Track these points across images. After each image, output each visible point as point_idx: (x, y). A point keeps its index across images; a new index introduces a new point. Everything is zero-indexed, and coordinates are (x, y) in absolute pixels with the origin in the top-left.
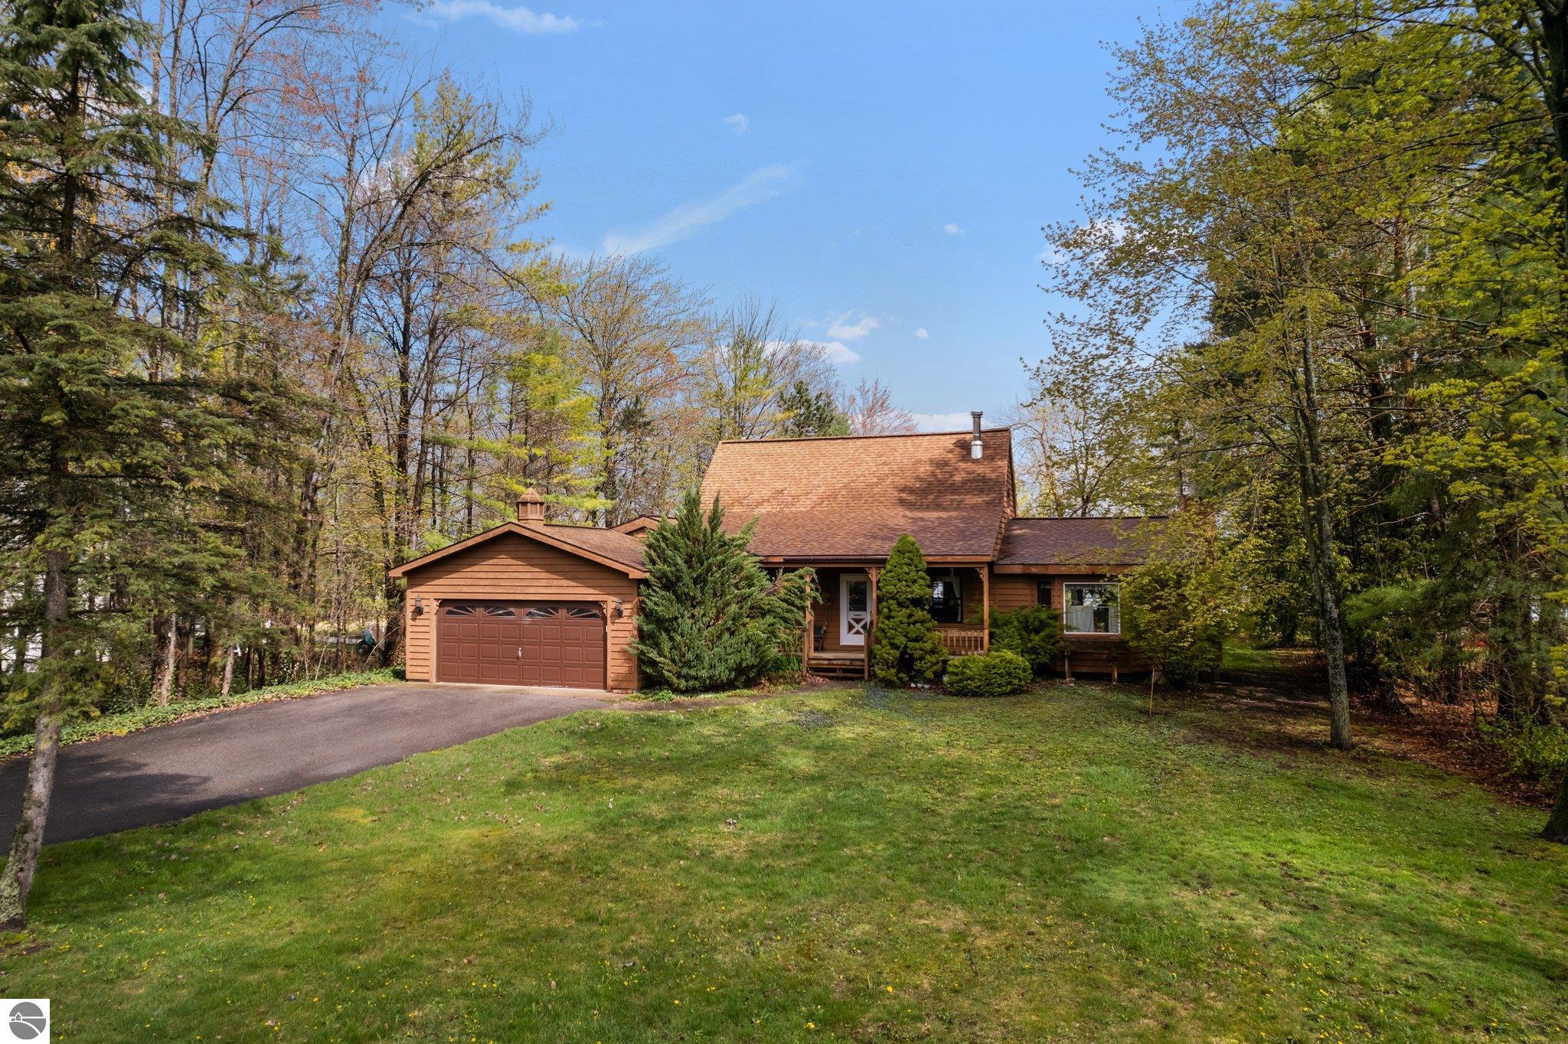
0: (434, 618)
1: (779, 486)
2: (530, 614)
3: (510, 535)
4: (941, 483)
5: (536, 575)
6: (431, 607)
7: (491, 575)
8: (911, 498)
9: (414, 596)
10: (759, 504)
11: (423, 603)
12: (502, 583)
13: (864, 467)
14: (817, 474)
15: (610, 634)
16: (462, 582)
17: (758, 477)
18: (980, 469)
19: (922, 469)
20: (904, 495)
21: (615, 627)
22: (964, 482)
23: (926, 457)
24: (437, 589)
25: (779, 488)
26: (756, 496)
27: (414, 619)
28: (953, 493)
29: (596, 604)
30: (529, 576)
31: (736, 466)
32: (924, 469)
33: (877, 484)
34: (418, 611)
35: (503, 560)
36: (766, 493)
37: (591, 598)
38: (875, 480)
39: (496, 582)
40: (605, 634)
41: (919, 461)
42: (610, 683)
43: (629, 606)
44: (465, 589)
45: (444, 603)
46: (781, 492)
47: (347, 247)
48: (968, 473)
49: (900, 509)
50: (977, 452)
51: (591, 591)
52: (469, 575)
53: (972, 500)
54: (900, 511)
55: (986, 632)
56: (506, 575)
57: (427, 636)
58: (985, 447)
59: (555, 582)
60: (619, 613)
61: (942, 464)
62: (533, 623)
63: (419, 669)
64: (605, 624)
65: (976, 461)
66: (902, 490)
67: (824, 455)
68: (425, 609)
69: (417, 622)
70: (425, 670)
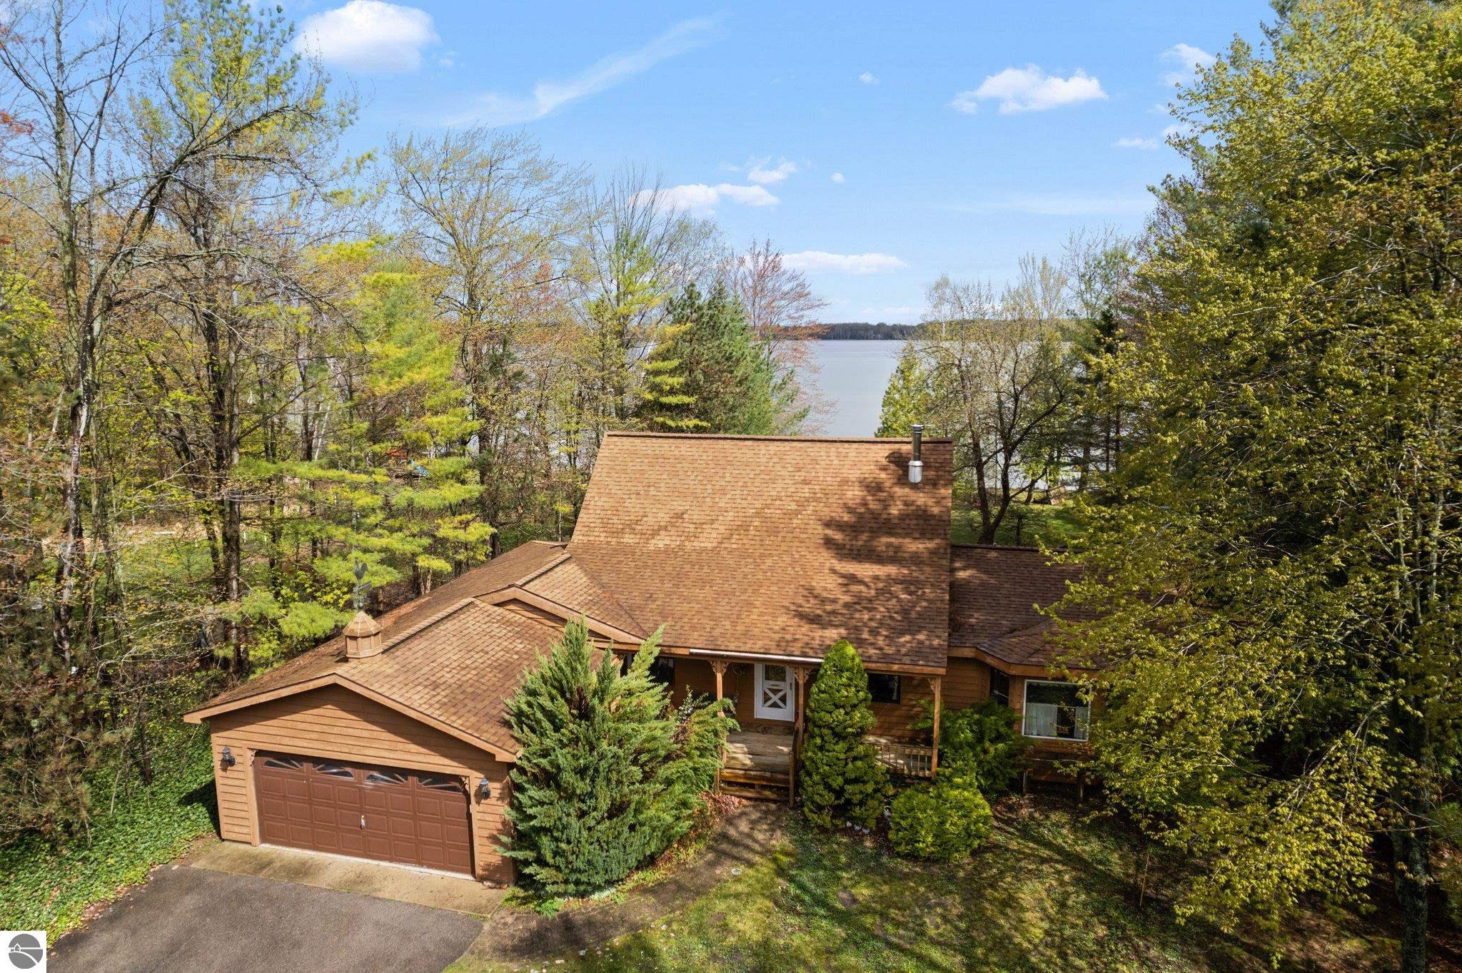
0: (250, 771)
1: (678, 506)
2: (371, 777)
3: (335, 687)
4: (875, 516)
5: (375, 735)
6: (245, 759)
7: (317, 728)
8: (838, 536)
9: (221, 741)
10: (655, 533)
11: (234, 752)
12: (332, 738)
13: (779, 485)
14: (723, 492)
15: (476, 817)
16: (283, 732)
17: (652, 491)
18: (921, 499)
19: (850, 494)
20: (829, 532)
21: (481, 808)
22: (903, 517)
23: (854, 475)
24: (249, 736)
25: (680, 509)
26: (650, 520)
27: (225, 770)
28: (890, 534)
29: (457, 778)
30: (366, 734)
31: (625, 471)
32: (854, 494)
33: (797, 513)
34: (228, 762)
35: (329, 711)
36: (664, 517)
37: (448, 771)
38: (793, 506)
39: (325, 737)
40: (469, 816)
41: (845, 482)
42: (479, 871)
43: (498, 785)
44: (286, 741)
45: (260, 753)
46: (680, 516)
47: (73, 265)
48: (906, 504)
49: (825, 554)
50: (916, 471)
51: (447, 761)
52: (289, 724)
53: (914, 546)
54: (828, 560)
55: (935, 752)
56: (336, 730)
57: (244, 791)
58: (925, 467)
59: (400, 746)
60: (483, 794)
61: (874, 488)
62: (377, 788)
63: (237, 829)
64: (469, 803)
65: (914, 486)
66: (828, 524)
67: (730, 463)
68: (238, 760)
69: (229, 774)
70: (246, 830)
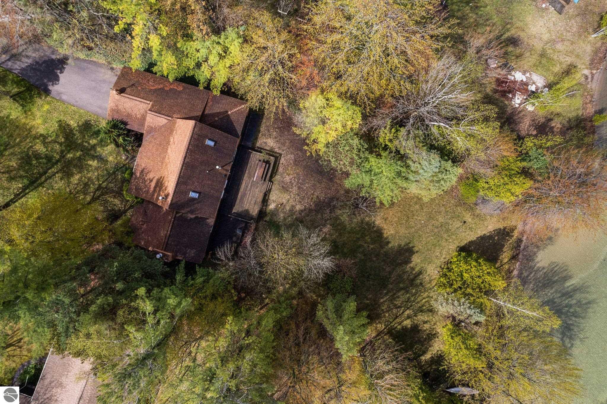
54: (157, 177)
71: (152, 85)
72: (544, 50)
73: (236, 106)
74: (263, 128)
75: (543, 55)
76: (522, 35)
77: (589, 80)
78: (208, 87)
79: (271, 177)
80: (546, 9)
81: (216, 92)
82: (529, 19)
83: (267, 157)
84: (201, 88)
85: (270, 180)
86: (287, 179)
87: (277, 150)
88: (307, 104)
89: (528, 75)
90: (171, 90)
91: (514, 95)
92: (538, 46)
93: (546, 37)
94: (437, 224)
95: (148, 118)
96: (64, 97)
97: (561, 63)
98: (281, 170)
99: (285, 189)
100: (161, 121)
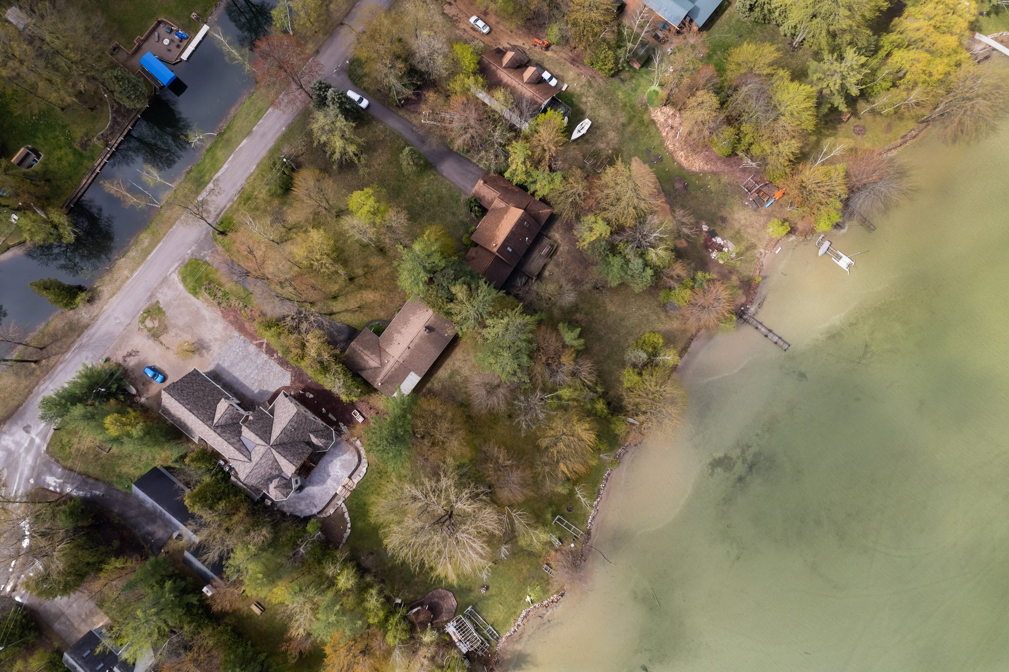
71: (502, 184)
72: (739, 229)
73: (545, 209)
74: (555, 227)
75: (738, 232)
76: (728, 216)
77: (763, 256)
78: (533, 194)
79: (551, 256)
80: (747, 206)
81: (537, 198)
82: (736, 208)
83: (553, 243)
84: (529, 193)
85: (551, 257)
86: (561, 260)
87: (559, 241)
88: (585, 219)
89: (725, 241)
90: (512, 189)
91: (713, 251)
92: (737, 226)
93: (743, 222)
94: (642, 313)
95: (495, 202)
96: (444, 174)
97: (748, 241)
98: (558, 253)
99: (558, 265)
100: (503, 205)
